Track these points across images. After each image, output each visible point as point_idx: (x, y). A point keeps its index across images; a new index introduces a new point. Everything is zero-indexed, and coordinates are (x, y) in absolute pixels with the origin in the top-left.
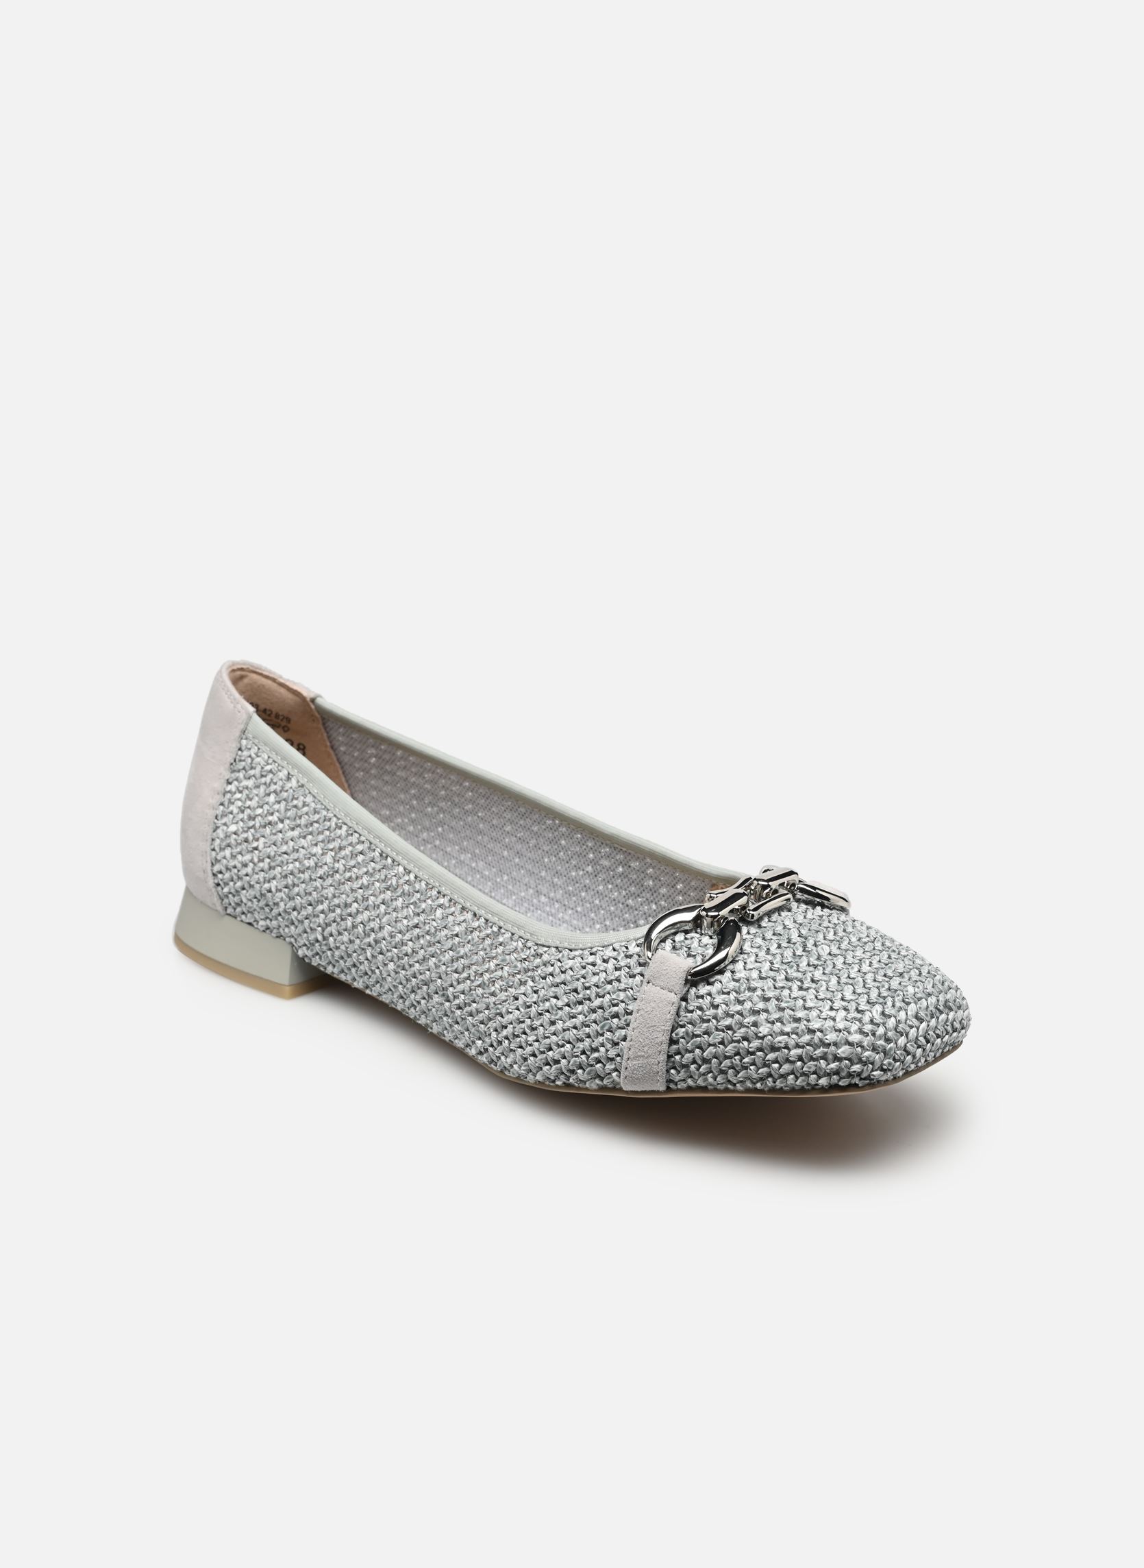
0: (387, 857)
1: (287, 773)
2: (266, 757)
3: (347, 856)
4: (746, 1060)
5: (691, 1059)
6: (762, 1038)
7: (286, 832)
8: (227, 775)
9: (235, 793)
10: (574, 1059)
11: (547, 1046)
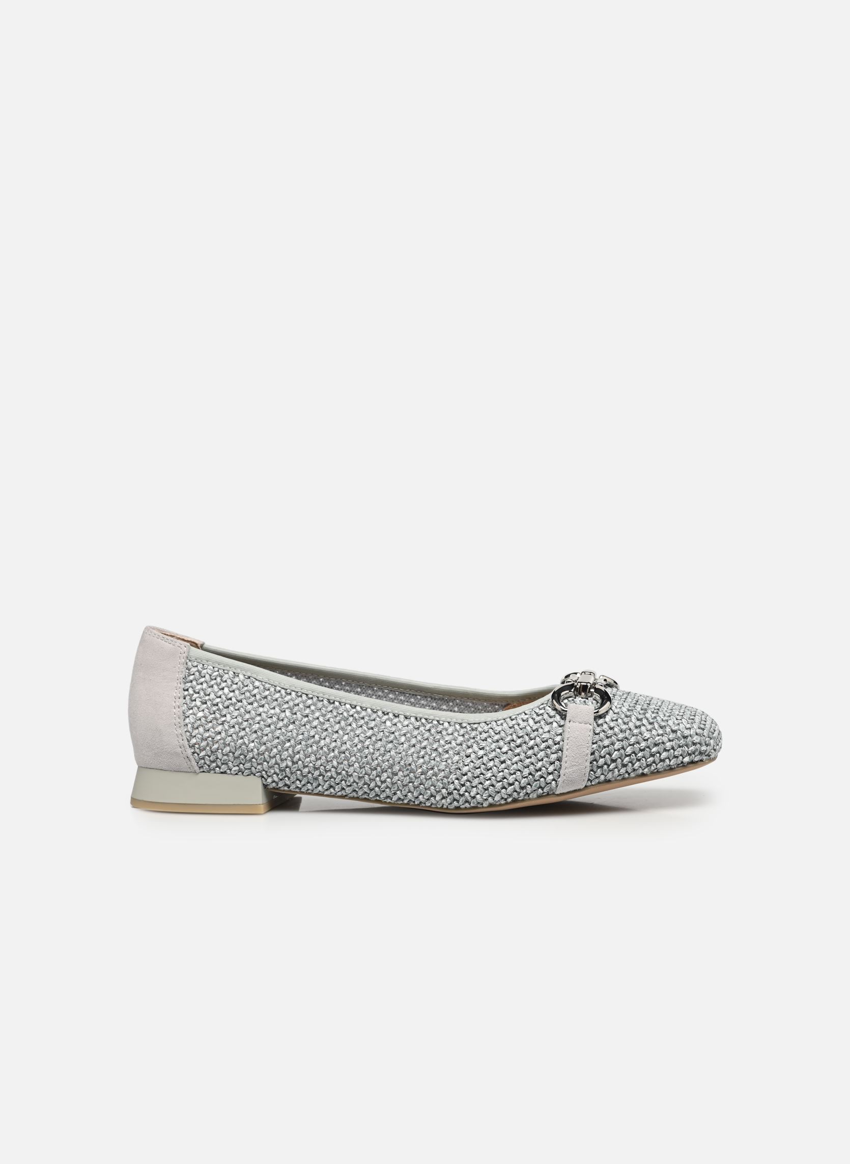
0: (334, 702)
1: (233, 673)
2: (212, 668)
3: (302, 709)
4: (639, 755)
5: (603, 763)
6: (647, 740)
7: (246, 707)
8: (183, 686)
9: (193, 695)
10: (524, 779)
11: (502, 777)
